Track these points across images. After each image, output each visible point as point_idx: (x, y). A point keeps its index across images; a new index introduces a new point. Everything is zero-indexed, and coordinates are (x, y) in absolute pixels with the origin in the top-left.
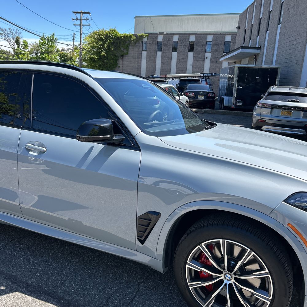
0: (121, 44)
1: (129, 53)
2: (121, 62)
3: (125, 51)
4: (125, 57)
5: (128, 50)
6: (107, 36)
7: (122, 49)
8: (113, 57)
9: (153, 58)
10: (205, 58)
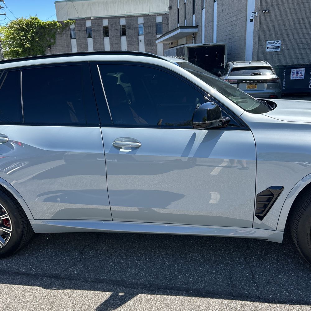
0: (47, 33)
1: (56, 42)
2: (49, 53)
3: (52, 41)
4: (53, 47)
5: (55, 39)
6: (29, 25)
7: (48, 39)
8: (39, 48)
9: (84, 46)
10: (139, 41)
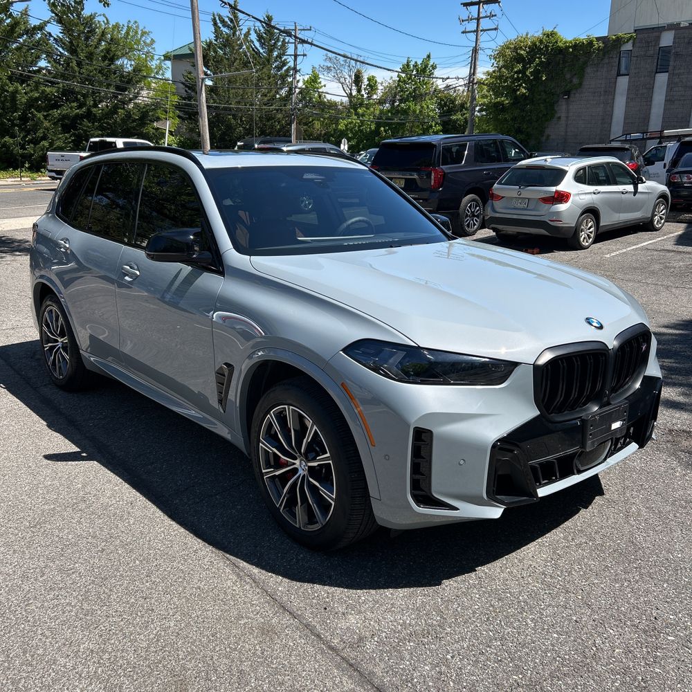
0: (567, 64)
1: (584, 83)
2: (564, 107)
3: (575, 81)
4: (575, 94)
5: (582, 77)
6: (535, 49)
7: (568, 76)
8: (545, 97)
9: (645, 91)
